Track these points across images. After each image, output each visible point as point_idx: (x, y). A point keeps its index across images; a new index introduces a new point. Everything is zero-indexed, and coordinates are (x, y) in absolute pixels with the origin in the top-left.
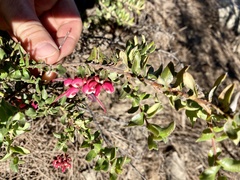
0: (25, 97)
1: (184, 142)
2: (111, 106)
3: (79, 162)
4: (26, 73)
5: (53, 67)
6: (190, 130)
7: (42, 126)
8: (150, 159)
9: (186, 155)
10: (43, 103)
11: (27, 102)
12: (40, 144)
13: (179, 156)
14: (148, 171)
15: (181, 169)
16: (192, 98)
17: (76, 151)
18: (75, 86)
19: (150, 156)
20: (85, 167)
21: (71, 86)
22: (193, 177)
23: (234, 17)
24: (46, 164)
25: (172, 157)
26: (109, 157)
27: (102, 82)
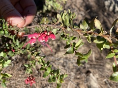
0: (7, 45)
1: (95, 68)
2: (55, 53)
3: (41, 83)
4: (7, 32)
5: (22, 29)
6: (97, 62)
7: (20, 66)
8: (79, 79)
9: (97, 74)
10: (17, 48)
11: (8, 48)
12: (20, 76)
13: (94, 75)
14: (78, 84)
15: (95, 82)
16: (100, 35)
17: (39, 78)
18: (34, 38)
19: (78, 77)
20: (45, 85)
21: (32, 38)
22: (102, 86)
23: (112, 5)
24: (24, 85)
25: (90, 76)
26: (55, 74)
27: (49, 34)
